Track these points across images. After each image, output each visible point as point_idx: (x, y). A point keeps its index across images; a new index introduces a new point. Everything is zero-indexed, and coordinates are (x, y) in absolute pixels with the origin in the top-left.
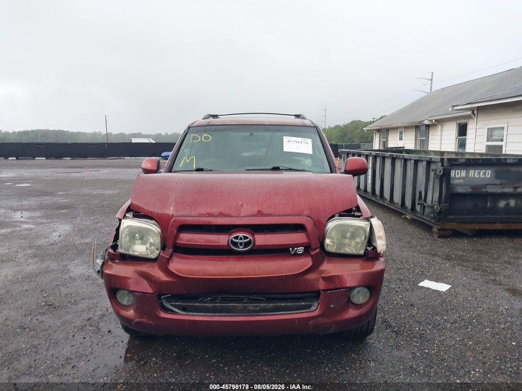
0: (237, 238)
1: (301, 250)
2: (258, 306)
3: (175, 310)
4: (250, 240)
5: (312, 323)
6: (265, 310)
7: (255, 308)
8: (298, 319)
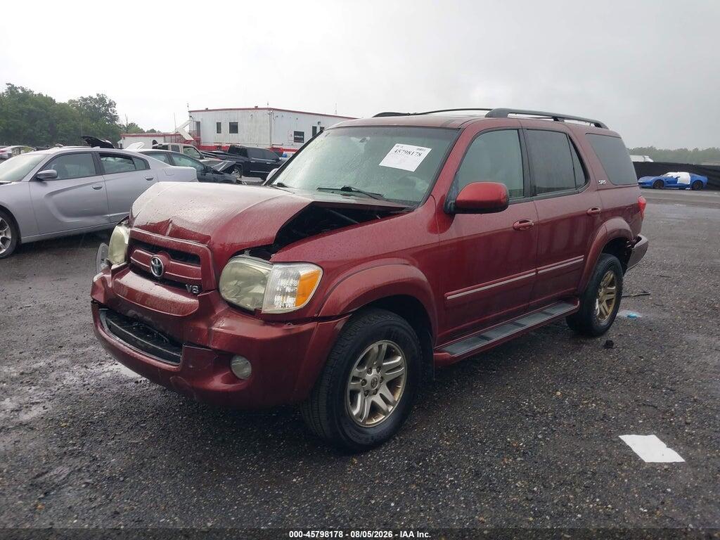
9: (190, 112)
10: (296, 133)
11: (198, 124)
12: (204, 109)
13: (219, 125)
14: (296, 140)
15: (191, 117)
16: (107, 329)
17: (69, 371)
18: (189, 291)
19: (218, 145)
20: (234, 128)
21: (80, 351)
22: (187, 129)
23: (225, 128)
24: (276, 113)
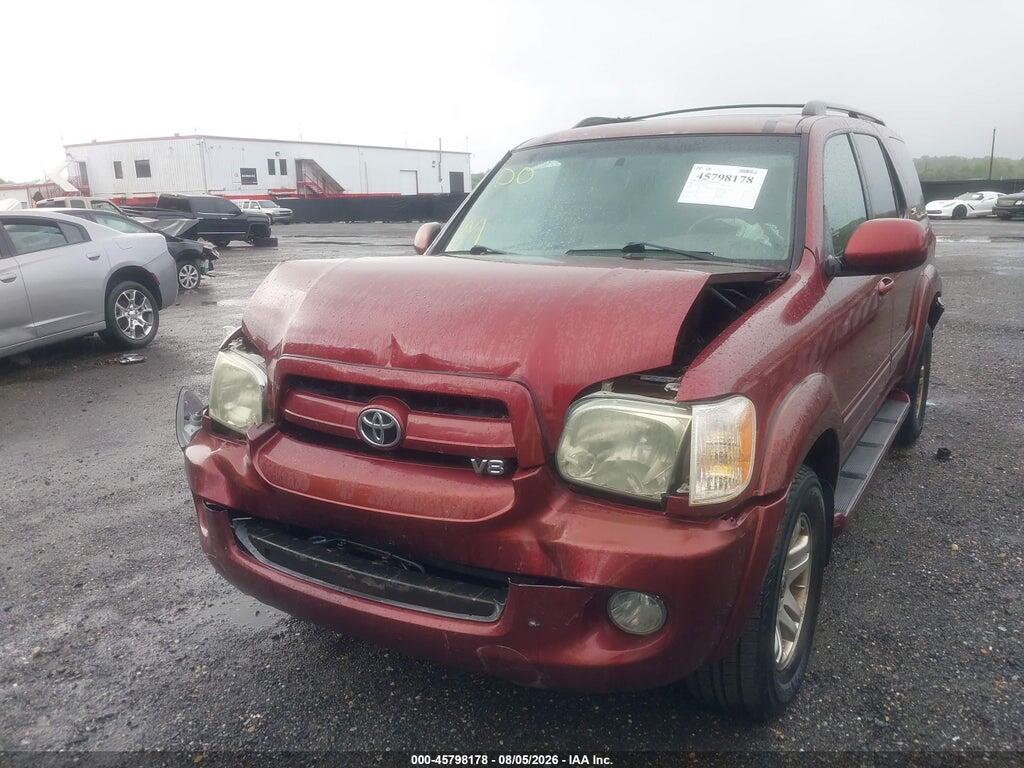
0: (370, 416)
1: (496, 465)
2: (381, 582)
3: (252, 549)
4: (395, 427)
5: (482, 651)
6: (393, 594)
7: (375, 585)
8: (449, 633)
9: (66, 147)
10: (244, 171)
11: (83, 165)
12: (90, 142)
13: (118, 167)
14: (245, 181)
15: (68, 155)
16: (261, 559)
17: (129, 636)
18: (478, 470)
19: (120, 196)
20: (143, 169)
21: (121, 588)
22: (65, 175)
23: (129, 169)
24: (210, 143)
